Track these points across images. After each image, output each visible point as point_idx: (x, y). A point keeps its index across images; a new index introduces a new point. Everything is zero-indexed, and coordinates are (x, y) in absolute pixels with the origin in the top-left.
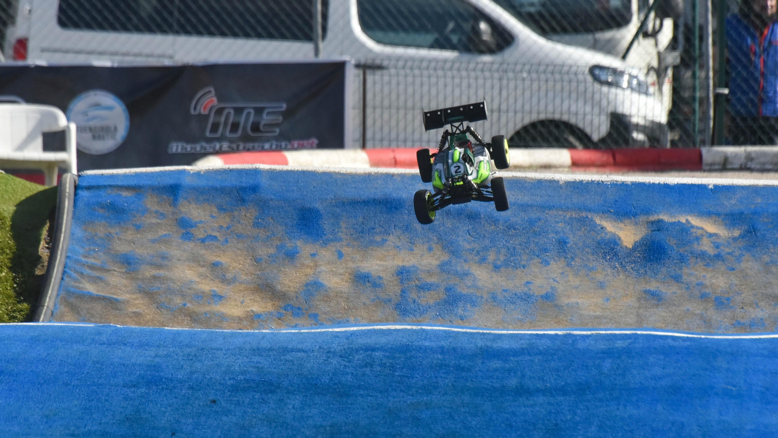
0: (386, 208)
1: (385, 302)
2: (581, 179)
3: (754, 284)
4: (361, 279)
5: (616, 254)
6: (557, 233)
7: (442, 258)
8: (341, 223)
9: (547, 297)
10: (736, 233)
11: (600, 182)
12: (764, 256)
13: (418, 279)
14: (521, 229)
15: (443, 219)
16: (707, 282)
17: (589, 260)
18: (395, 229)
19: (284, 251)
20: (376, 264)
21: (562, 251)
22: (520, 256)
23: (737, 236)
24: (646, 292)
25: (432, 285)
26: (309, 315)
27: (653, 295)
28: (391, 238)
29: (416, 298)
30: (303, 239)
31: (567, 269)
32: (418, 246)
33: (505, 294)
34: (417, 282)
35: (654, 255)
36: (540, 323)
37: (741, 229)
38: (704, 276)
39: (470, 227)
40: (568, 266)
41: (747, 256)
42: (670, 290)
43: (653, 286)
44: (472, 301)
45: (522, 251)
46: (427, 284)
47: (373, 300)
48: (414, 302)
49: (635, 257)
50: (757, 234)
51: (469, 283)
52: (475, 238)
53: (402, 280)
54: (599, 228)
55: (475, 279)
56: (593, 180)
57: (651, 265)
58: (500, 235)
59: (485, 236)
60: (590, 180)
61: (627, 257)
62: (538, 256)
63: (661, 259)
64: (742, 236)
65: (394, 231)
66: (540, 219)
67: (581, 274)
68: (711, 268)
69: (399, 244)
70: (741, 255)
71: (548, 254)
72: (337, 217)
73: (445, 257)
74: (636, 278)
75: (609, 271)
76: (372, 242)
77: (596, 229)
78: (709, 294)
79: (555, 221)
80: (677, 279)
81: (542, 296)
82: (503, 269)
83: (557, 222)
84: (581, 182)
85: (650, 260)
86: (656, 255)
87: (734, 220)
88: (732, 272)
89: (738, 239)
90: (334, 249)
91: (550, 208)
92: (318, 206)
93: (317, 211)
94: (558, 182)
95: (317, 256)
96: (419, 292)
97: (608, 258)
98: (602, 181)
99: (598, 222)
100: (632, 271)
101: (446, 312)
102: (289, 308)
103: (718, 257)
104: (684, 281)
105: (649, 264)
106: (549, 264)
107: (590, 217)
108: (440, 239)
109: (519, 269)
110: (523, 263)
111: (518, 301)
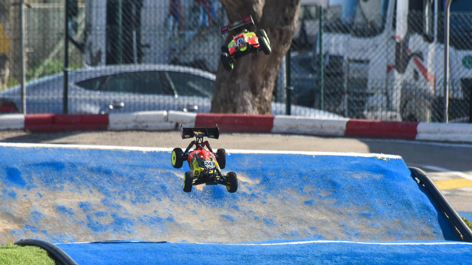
0: (56, 167)
1: (80, 223)
2: (154, 150)
3: (281, 211)
4: (61, 209)
5: (195, 194)
6: (158, 182)
7: (101, 197)
8: (33, 177)
9: (170, 219)
10: (258, 182)
11: (166, 152)
12: (279, 195)
13: (94, 210)
14: (137, 179)
15: (91, 174)
16: (254, 210)
17: (181, 197)
18: (65, 180)
19: (7, 193)
20: (65, 201)
21: (165, 192)
22: (143, 195)
23: (259, 183)
24: (223, 216)
25: (103, 213)
26: (41, 231)
27: (227, 218)
28: (66, 186)
29: (98, 221)
30: (15, 186)
31: (171, 203)
32: (83, 190)
33: (146, 218)
34: (93, 211)
35: (217, 195)
36: (174, 235)
37: (259, 179)
38: (251, 207)
39: (108, 179)
40: (172, 201)
41: (269, 195)
42: (235, 215)
43: (225, 212)
44: (131, 223)
45: (143, 193)
46: (100, 213)
47: (73, 222)
48: (97, 223)
49: (206, 196)
50: (269, 182)
51: (124, 212)
52: (114, 185)
53: (84, 210)
54: (179, 179)
55: (125, 210)
56: (161, 151)
57: (217, 200)
58: (127, 183)
59: (119, 184)
60: (159, 151)
61: (202, 196)
62: (153, 195)
63: (222, 197)
64: (262, 183)
65: (65, 181)
66: (145, 174)
67: (180, 206)
68: (252, 202)
69: (72, 189)
70: (266, 195)
71: (158, 194)
72: (29, 173)
73: (103, 197)
74: (212, 208)
75: (195, 204)
76: (55, 188)
77: (178, 180)
78: (258, 217)
79: (154, 175)
80: (236, 208)
81: (167, 219)
82: (137, 203)
83: (155, 176)
84: (155, 152)
85: (216, 198)
86: (218, 195)
87: (253, 174)
88: (265, 204)
89: (260, 185)
90: (35, 192)
91: (148, 167)
92: (15, 166)
93: (17, 170)
94: (142, 152)
95: (27, 196)
96: (97, 217)
97: (192, 196)
98: (166, 151)
99: (178, 175)
100: (208, 204)
101: (118, 229)
102: (28, 227)
103: (253, 195)
104: (241, 210)
105: (216, 200)
106: (161, 200)
107: (172, 172)
108: (94, 185)
109: (146, 203)
110: (147, 200)
111: (155, 222)
